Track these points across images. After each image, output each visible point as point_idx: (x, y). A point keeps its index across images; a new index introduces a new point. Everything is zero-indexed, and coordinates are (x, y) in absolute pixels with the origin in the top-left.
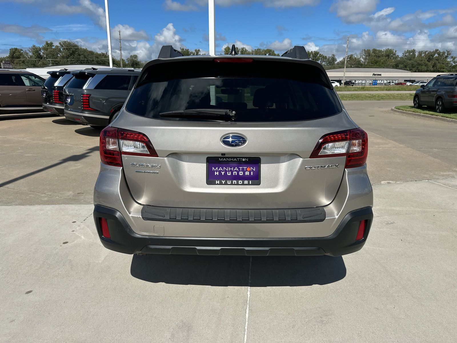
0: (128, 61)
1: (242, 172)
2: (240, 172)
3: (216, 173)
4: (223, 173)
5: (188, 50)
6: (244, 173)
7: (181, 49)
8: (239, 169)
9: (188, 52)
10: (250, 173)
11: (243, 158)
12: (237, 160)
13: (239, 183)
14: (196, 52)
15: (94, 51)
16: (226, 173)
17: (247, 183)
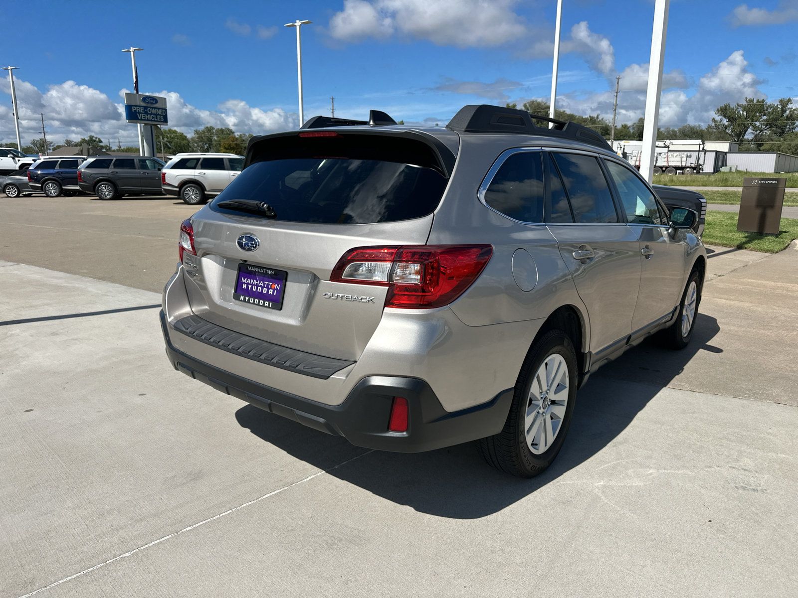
0: (633, 129)
1: (266, 289)
2: (264, 289)
3: (244, 286)
4: (250, 287)
5: (763, 100)
6: (268, 291)
7: (746, 101)
8: (264, 284)
9: (763, 105)
10: (273, 292)
11: (269, 269)
12: (264, 271)
13: (260, 304)
14: (781, 105)
15: (576, 115)
16: (252, 288)
17: (267, 305)
